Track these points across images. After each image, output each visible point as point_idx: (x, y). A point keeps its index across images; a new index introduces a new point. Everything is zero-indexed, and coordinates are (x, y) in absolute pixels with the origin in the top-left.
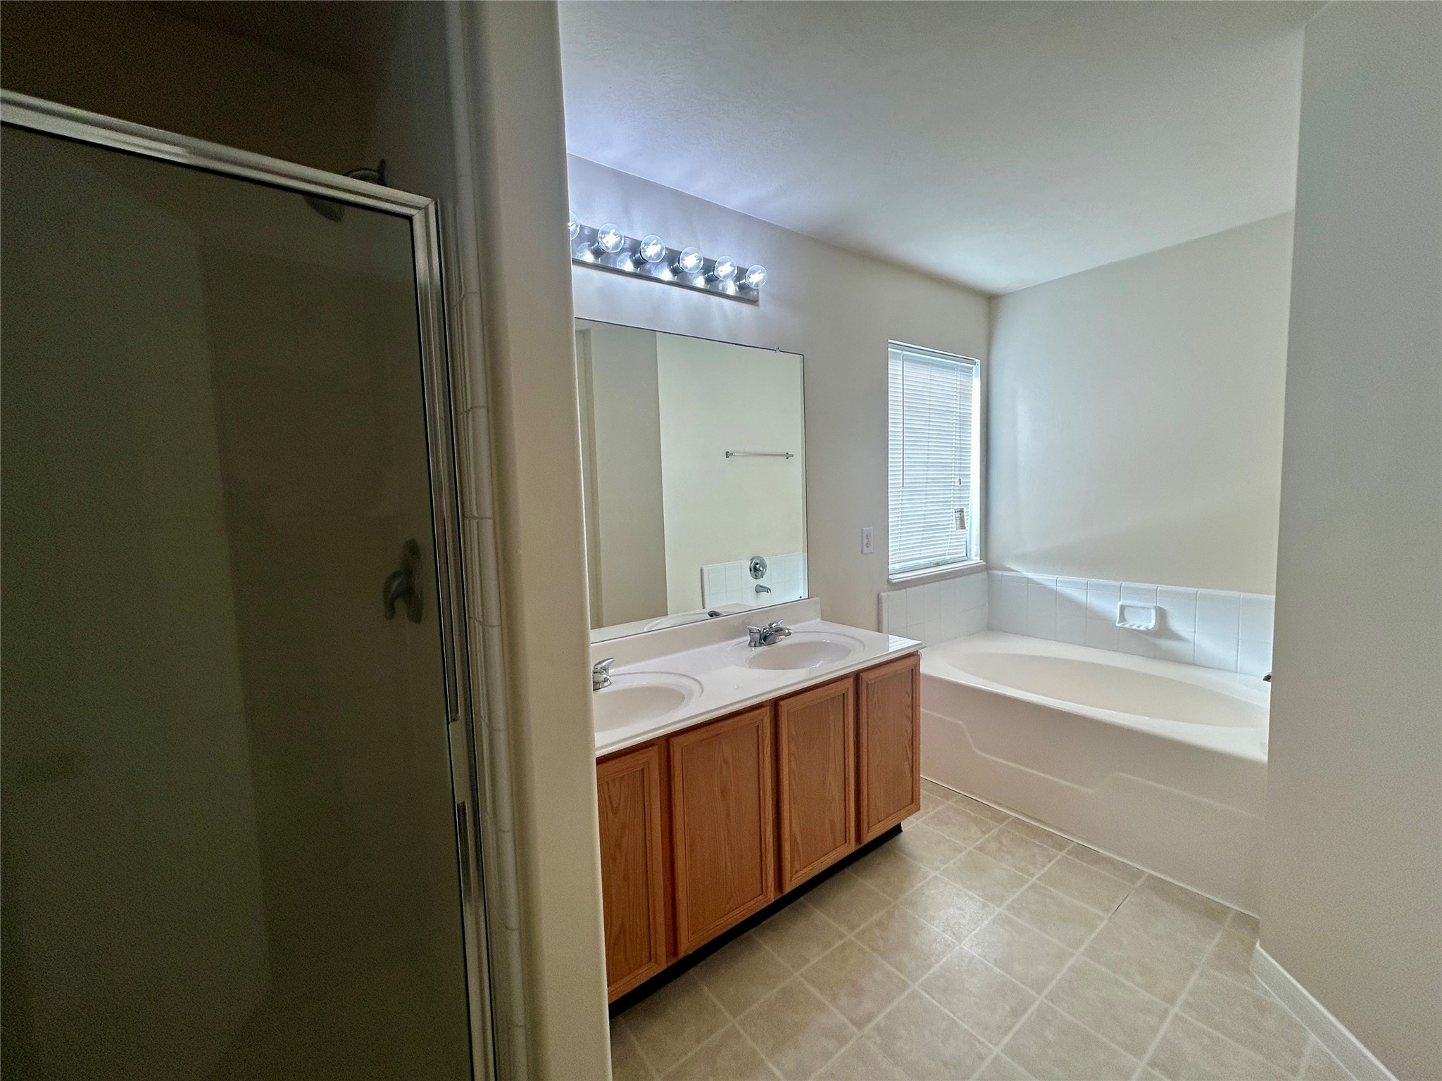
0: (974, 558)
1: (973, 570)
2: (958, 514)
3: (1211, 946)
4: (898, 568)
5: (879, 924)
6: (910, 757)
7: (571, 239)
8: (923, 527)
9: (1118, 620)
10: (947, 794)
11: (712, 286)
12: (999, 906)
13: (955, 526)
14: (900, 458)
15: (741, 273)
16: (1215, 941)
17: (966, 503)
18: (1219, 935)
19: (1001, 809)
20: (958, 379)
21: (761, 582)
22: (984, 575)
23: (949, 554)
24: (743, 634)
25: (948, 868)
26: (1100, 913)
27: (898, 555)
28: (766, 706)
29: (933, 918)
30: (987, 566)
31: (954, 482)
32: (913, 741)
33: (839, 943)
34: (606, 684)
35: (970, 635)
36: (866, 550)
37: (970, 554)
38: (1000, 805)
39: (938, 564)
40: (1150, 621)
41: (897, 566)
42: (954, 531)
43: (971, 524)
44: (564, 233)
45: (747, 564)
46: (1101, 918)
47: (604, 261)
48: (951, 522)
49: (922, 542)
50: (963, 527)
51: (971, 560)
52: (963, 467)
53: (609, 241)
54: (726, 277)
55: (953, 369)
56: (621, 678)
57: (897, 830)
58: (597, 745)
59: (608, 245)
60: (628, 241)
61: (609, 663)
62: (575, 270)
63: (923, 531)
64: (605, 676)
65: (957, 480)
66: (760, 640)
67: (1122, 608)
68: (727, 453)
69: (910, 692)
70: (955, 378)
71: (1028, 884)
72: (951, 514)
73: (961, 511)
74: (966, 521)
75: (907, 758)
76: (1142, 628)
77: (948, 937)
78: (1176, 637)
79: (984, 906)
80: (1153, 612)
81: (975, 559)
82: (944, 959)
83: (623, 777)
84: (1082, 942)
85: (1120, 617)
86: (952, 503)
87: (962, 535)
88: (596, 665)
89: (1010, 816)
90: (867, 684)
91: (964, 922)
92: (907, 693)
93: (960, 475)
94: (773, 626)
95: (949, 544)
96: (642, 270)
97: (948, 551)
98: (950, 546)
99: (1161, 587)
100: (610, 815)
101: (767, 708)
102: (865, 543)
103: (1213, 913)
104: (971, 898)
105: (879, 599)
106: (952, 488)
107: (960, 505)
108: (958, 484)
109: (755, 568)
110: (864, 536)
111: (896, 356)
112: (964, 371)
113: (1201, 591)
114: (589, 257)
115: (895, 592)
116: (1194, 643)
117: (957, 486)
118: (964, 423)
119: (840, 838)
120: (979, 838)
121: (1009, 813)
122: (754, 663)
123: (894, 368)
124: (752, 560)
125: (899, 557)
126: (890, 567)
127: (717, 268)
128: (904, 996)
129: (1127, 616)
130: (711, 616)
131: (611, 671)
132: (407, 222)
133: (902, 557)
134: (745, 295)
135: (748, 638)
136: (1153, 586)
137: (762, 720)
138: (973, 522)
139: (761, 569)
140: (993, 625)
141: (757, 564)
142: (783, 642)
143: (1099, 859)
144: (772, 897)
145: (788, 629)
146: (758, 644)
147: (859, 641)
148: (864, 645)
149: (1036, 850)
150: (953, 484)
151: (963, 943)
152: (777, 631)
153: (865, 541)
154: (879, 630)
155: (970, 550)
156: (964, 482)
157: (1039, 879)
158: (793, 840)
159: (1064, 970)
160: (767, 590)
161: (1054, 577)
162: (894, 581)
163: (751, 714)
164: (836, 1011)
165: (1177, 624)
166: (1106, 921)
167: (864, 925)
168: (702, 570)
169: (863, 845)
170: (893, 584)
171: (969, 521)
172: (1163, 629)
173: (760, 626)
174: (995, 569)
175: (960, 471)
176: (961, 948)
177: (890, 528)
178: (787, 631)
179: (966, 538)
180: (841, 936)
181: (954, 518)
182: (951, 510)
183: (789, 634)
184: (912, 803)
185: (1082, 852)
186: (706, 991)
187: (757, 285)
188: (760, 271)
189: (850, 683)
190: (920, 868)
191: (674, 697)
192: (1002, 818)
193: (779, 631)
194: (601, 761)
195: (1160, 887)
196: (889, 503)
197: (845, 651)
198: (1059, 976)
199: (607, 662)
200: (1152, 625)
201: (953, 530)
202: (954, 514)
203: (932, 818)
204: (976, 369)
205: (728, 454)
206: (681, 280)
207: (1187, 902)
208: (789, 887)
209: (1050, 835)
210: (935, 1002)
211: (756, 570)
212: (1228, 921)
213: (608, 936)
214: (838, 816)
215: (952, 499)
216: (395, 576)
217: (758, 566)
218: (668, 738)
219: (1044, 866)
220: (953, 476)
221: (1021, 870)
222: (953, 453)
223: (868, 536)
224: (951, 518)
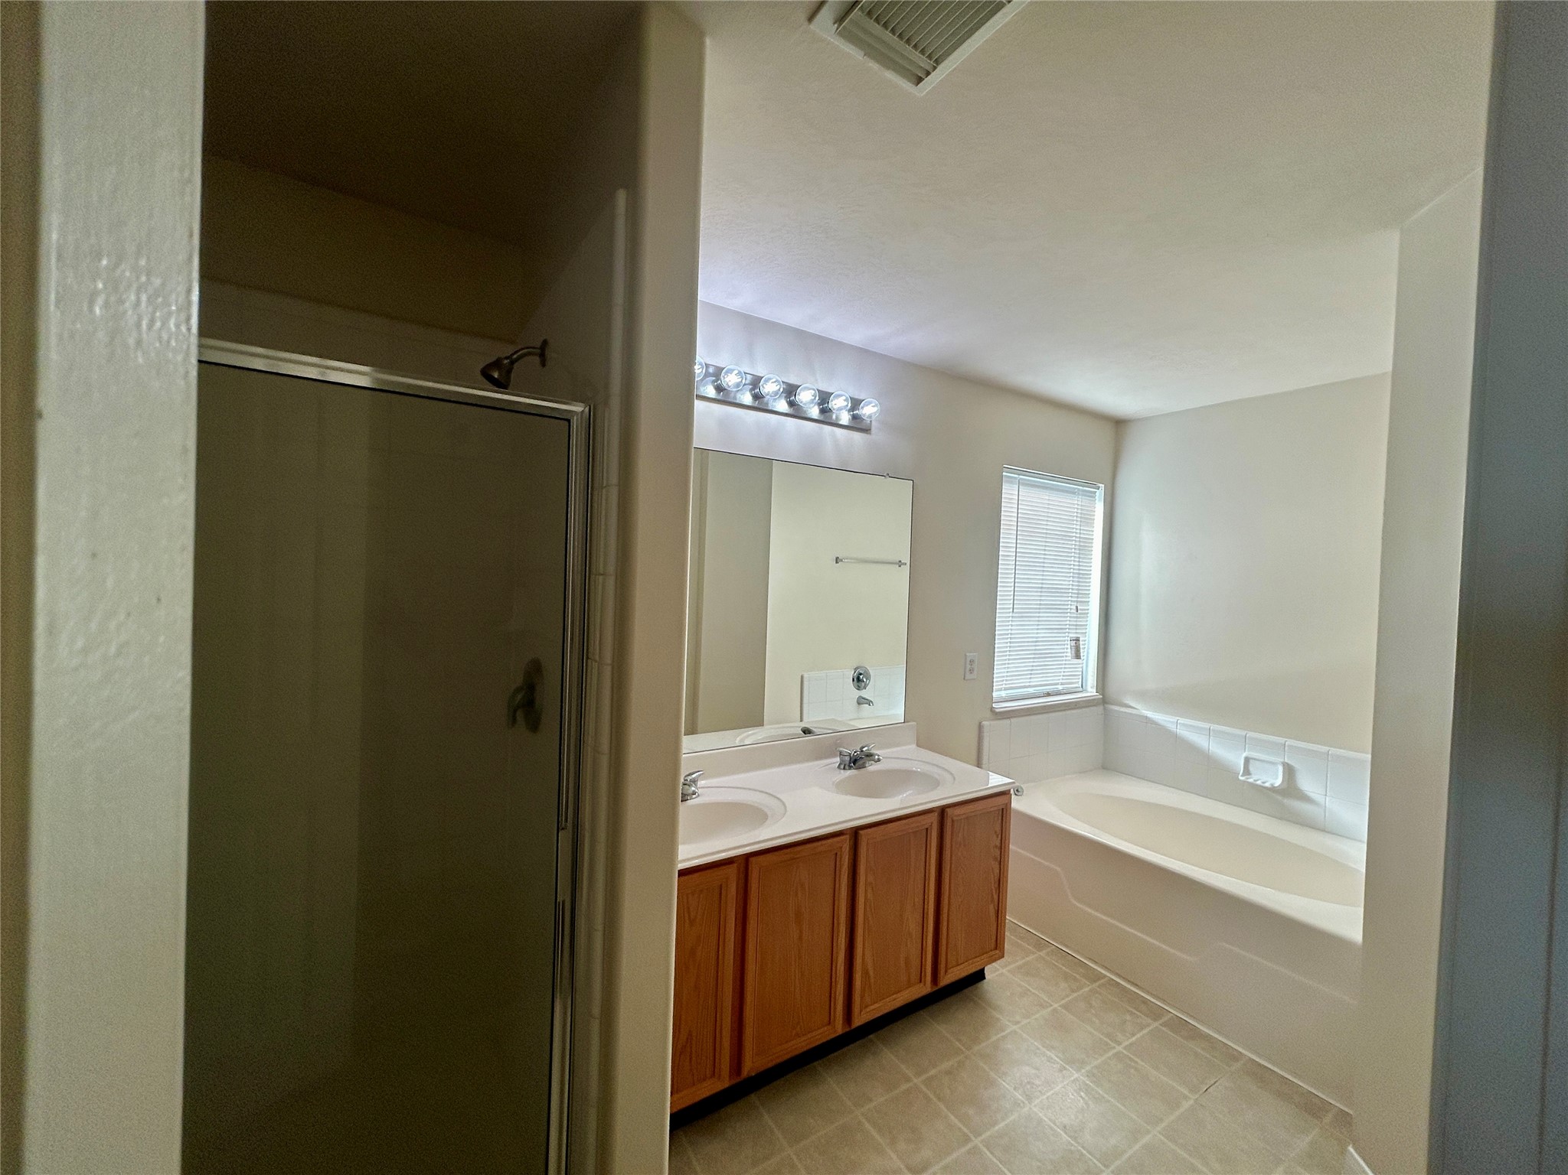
0: (1089, 689)
1: (1088, 703)
2: (1073, 643)
3: (1303, 1143)
4: (1004, 695)
5: (948, 1073)
6: (996, 901)
7: (696, 379)
8: (1034, 654)
9: (1242, 771)
10: (1040, 944)
11: (826, 416)
12: (1078, 1070)
13: (1069, 654)
14: (1011, 582)
15: (856, 403)
16: (1308, 1139)
17: (1084, 631)
18: (1316, 1131)
19: (1096, 967)
20: (1080, 503)
21: (864, 693)
22: (1100, 708)
23: (1062, 684)
24: (832, 755)
25: (1029, 1023)
26: (1186, 1092)
27: (1005, 682)
28: (846, 834)
29: (1005, 1074)
30: (1104, 699)
31: (1071, 609)
32: (1000, 883)
33: (904, 1087)
34: (694, 796)
35: (1080, 773)
36: (968, 676)
37: (1086, 686)
38: (1096, 963)
39: (1048, 695)
40: (1277, 779)
41: (1003, 694)
42: (1069, 660)
43: (1088, 653)
44: (691, 374)
45: (851, 674)
46: (1186, 1098)
47: (724, 397)
48: (1065, 650)
49: (1032, 670)
50: (1078, 656)
51: (1086, 691)
52: (1082, 595)
53: (730, 380)
54: (840, 409)
55: (1074, 493)
56: (709, 791)
57: (980, 976)
58: (680, 857)
59: (730, 384)
60: (749, 377)
61: (700, 775)
62: (697, 403)
63: (1034, 658)
64: (693, 789)
65: (1075, 608)
66: (850, 763)
67: (1247, 760)
68: (837, 558)
69: (999, 832)
70: (1076, 502)
71: (1115, 1051)
72: (1066, 642)
73: (1077, 640)
74: (1082, 651)
75: (992, 901)
76: (1267, 785)
77: (1019, 1096)
78: (1305, 798)
79: (1062, 1069)
80: (1280, 768)
81: (1091, 691)
82: (1012, 1118)
83: (701, 891)
84: (1161, 1120)
85: (1244, 771)
86: (1067, 630)
87: (1079, 664)
88: (686, 776)
89: (1105, 976)
90: (953, 821)
91: (1037, 1082)
92: (996, 832)
93: (1077, 602)
94: (864, 749)
95: (1062, 674)
96: (760, 404)
97: (1061, 681)
98: (1063, 676)
99: (1290, 742)
100: (687, 925)
101: (848, 836)
102: (968, 669)
103: (1312, 1108)
104: (1050, 1059)
105: (980, 727)
106: (1069, 614)
107: (1076, 633)
108: (1075, 611)
109: (858, 678)
110: (968, 662)
111: (1011, 481)
112: (1085, 496)
113: (1333, 750)
114: (710, 391)
115: (998, 722)
116: (1325, 807)
117: (1073, 613)
118: (1084, 548)
119: (914, 976)
120: (1067, 996)
121: (1103, 972)
122: (841, 788)
123: (1009, 492)
124: (856, 669)
125: (1006, 684)
126: (995, 694)
127: (832, 401)
128: (963, 1150)
129: (1251, 769)
130: (804, 732)
131: (701, 783)
132: (566, 423)
133: (1009, 684)
134: (858, 425)
135: (838, 759)
136: (1281, 740)
137: (841, 848)
138: (1090, 651)
139: (865, 680)
140: (1108, 764)
141: (861, 674)
142: (872, 767)
143: (1195, 1034)
144: (839, 1028)
145: (878, 756)
146: (847, 767)
147: (951, 774)
148: (954, 779)
149: (1128, 1017)
150: (1069, 611)
151: (1033, 1104)
152: (867, 756)
153: (968, 667)
154: (979, 765)
155: (1086, 680)
156: (1081, 610)
157: (1125, 1048)
158: (866, 973)
159: (1137, 1147)
160: (869, 702)
161: (1174, 719)
162: (997, 710)
163: (830, 841)
164: (894, 1156)
165: (1307, 784)
166: (1191, 1102)
167: (933, 1072)
168: (802, 677)
169: (939, 987)
170: (997, 713)
171: (1085, 654)
172: (1290, 788)
173: (851, 750)
174: (1112, 704)
175: (1078, 597)
176: (1030, 1108)
177: (996, 654)
178: (877, 757)
179: (1082, 667)
180: (908, 1080)
181: (1069, 647)
182: (1066, 638)
183: (879, 760)
184: (996, 948)
185: (1179, 1025)
186: (766, 1117)
187: (870, 416)
188: (873, 405)
189: (934, 818)
190: (998, 1019)
191: (757, 815)
192: (1098, 977)
193: (870, 755)
194: (682, 873)
195: (1259, 1074)
196: (997, 628)
197: (934, 783)
198: (1130, 1152)
199: (697, 774)
200: (1278, 782)
201: (1067, 658)
202: (1069, 642)
203: (1020, 967)
204: (1100, 493)
205: (837, 560)
206: (796, 412)
207: (1285, 1092)
208: (858, 1021)
209: (1145, 1002)
210: (995, 1160)
211: (859, 680)
212: (1328, 1118)
213: (675, 1045)
214: (915, 952)
215: (1068, 626)
216: (518, 690)
217: (861, 677)
218: (748, 857)
219: (1133, 1035)
220: (1070, 603)
221: (1108, 1035)
222: (1071, 579)
223: (972, 662)
224: (1066, 646)
